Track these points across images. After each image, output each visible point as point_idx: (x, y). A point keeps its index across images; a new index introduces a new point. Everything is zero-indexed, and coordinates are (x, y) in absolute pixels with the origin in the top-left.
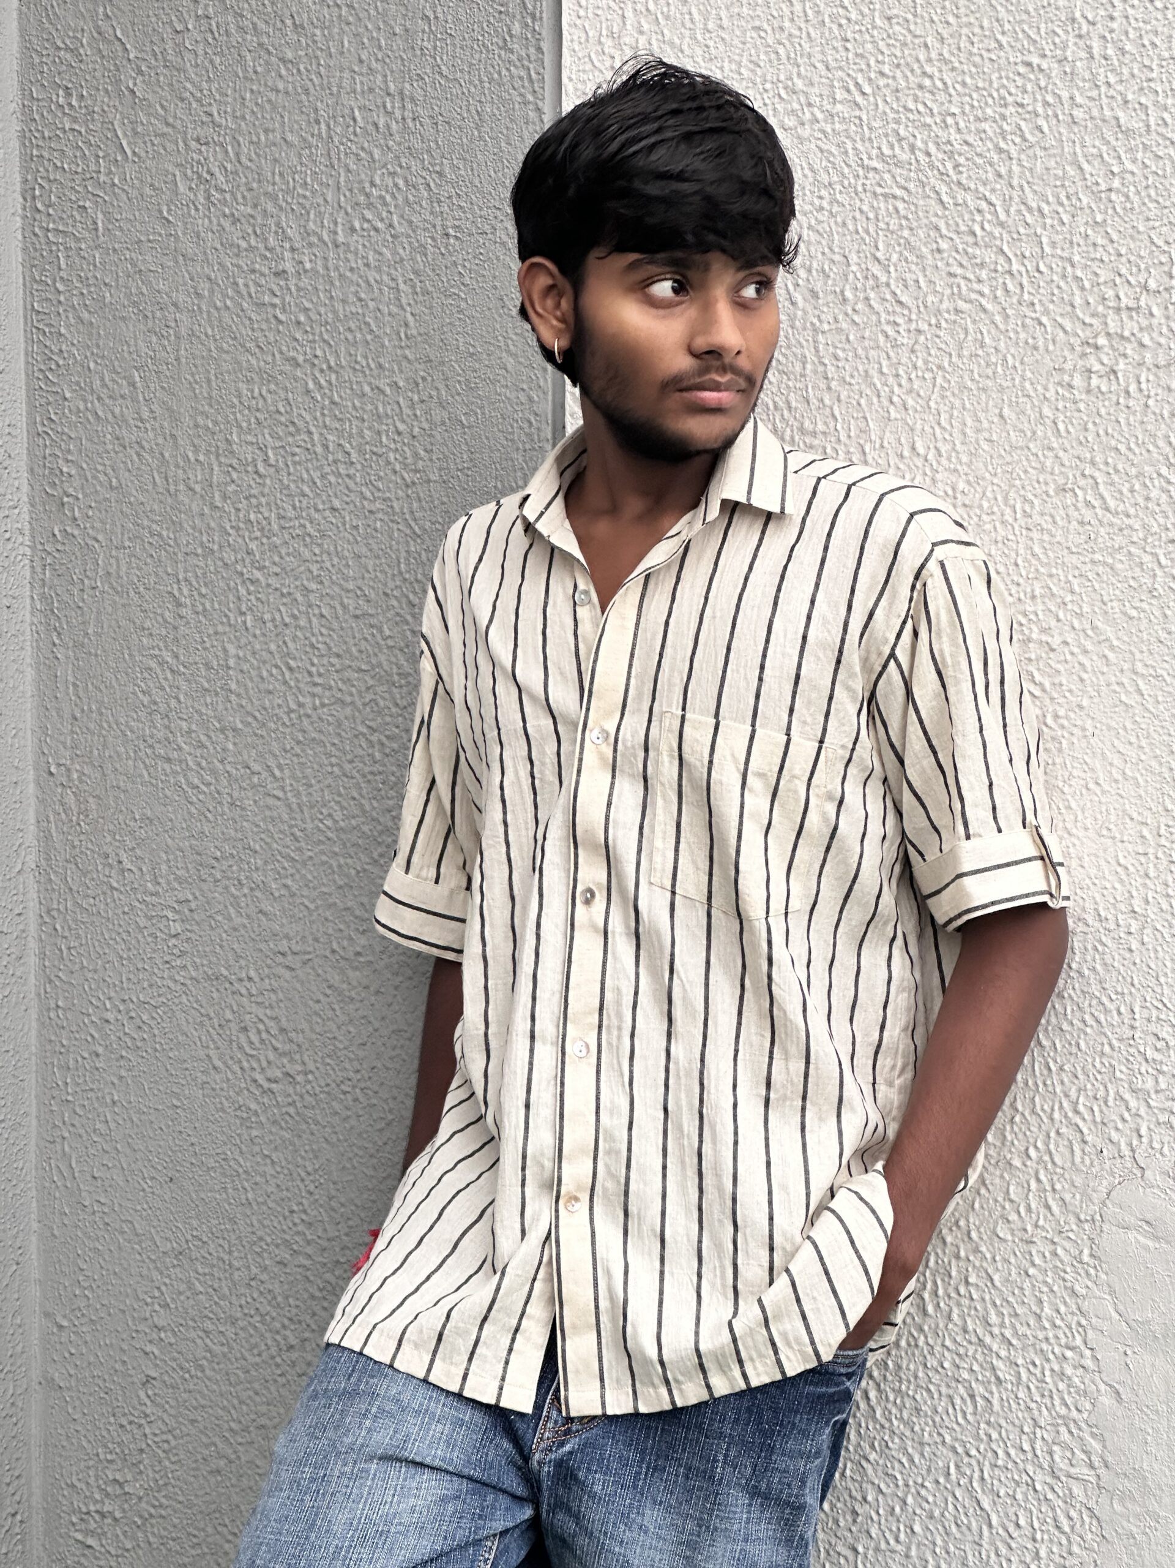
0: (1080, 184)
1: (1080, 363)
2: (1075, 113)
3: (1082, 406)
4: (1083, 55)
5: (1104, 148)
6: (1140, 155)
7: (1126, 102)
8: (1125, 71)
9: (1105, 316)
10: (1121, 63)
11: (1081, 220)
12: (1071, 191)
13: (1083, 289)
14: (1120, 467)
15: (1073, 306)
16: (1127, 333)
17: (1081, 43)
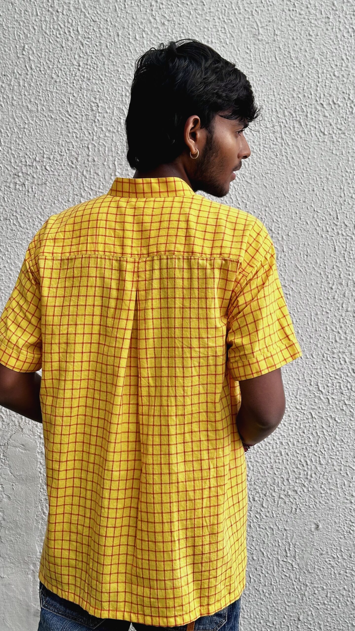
0: (14, 125)
1: (13, 180)
2: (13, 102)
3: (13, 194)
4: (17, 84)
5: (23, 115)
6: (35, 119)
7: (31, 101)
8: (31, 91)
9: (21, 167)
10: (29, 89)
11: (14, 136)
12: (11, 126)
13: (14, 157)
14: (25, 214)
15: (11, 162)
16: (29, 173)
17: (16, 80)
